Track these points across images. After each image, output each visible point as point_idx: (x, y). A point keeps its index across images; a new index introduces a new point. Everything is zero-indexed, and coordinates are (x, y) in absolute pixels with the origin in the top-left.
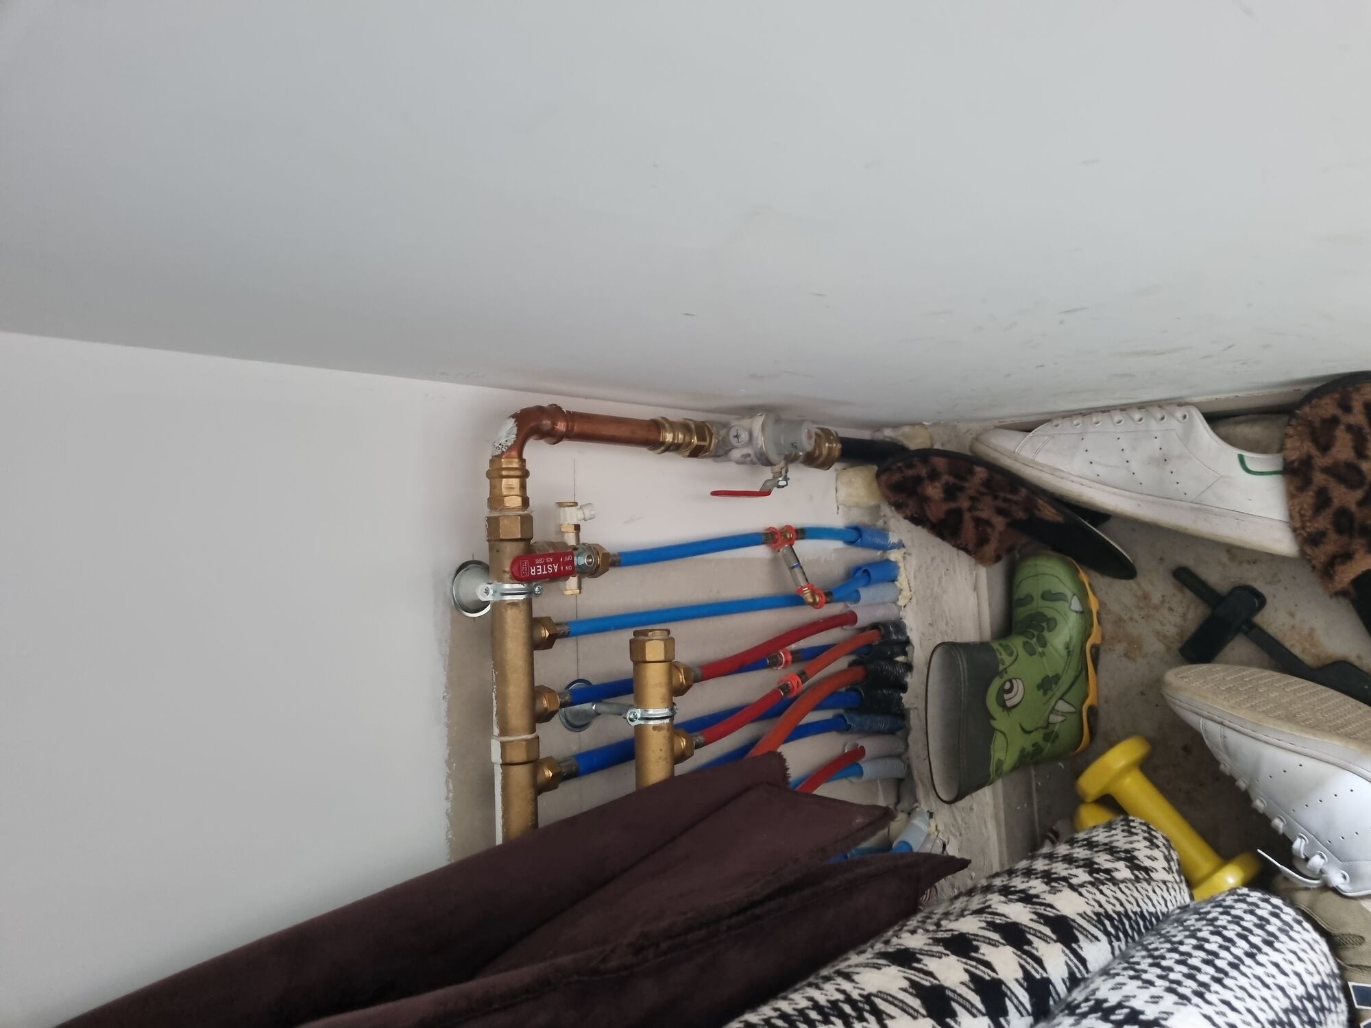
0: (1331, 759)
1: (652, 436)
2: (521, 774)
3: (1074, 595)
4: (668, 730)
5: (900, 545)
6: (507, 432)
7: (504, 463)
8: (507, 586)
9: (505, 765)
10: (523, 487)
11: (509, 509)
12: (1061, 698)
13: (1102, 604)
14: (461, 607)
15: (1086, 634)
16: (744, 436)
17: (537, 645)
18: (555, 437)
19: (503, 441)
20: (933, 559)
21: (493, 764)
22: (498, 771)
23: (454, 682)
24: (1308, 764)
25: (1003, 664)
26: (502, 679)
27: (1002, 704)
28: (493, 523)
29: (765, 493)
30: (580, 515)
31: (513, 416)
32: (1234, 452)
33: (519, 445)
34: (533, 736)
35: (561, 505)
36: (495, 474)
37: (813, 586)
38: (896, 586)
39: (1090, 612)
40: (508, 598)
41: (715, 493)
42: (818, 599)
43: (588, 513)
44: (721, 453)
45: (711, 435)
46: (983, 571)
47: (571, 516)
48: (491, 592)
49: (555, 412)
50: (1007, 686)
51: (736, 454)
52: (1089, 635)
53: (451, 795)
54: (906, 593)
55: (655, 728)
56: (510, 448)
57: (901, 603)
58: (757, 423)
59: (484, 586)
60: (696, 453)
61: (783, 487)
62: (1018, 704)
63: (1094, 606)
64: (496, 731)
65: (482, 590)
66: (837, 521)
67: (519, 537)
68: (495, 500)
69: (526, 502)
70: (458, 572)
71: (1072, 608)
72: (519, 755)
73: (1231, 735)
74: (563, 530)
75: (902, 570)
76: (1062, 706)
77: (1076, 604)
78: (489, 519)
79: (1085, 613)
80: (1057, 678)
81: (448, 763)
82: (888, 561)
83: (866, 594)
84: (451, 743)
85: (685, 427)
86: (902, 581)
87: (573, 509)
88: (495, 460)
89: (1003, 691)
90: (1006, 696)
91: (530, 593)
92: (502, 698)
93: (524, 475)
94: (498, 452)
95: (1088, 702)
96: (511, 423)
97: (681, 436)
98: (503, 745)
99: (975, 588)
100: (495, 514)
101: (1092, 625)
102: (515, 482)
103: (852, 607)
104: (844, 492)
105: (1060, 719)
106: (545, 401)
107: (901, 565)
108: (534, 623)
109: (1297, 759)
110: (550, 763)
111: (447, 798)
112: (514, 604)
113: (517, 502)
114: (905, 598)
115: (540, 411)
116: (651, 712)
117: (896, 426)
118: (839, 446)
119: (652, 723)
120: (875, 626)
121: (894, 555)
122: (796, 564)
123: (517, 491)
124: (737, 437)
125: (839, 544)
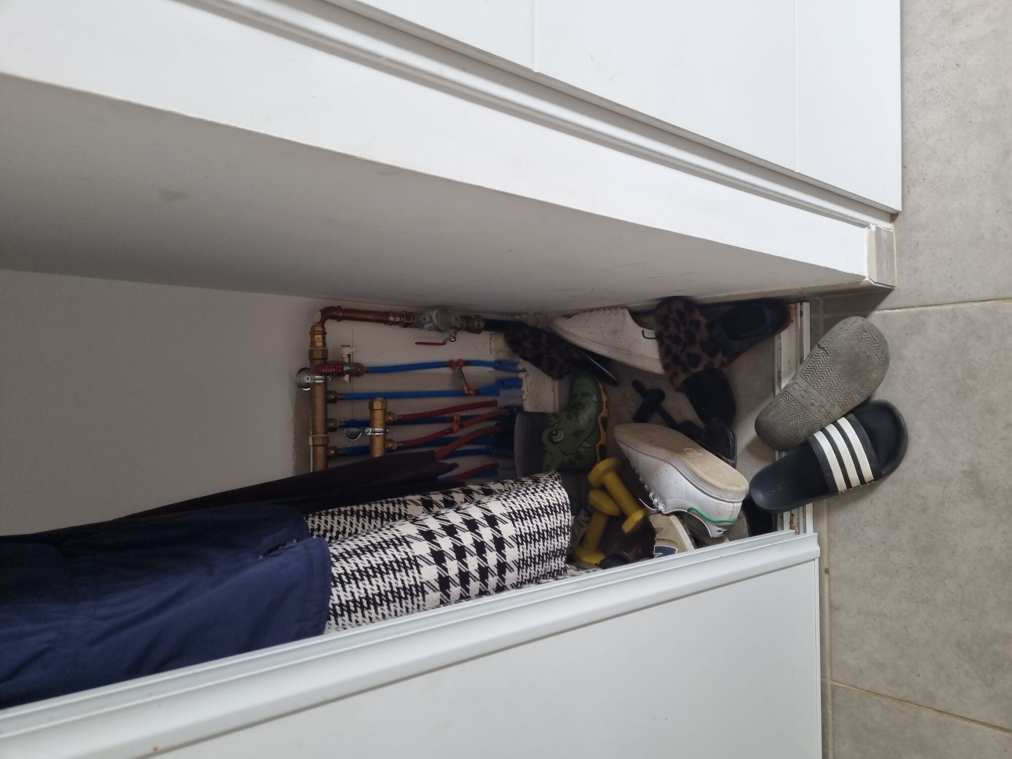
0: (661, 458)
1: (384, 319)
2: (320, 450)
3: (594, 394)
4: (383, 437)
5: (524, 370)
6: (318, 317)
7: (317, 329)
8: (316, 377)
9: (314, 446)
10: (324, 338)
11: (318, 347)
12: (585, 440)
13: (608, 399)
14: (301, 386)
15: (599, 410)
16: (428, 319)
17: (327, 402)
18: (339, 319)
19: (316, 320)
20: (537, 377)
21: (310, 446)
22: (312, 448)
23: (297, 415)
24: (654, 460)
25: (552, 422)
26: (314, 413)
27: (552, 441)
28: (311, 353)
29: (444, 344)
30: (351, 351)
31: (321, 311)
32: (640, 329)
33: (322, 322)
34: (326, 436)
35: (343, 346)
36: (313, 333)
37: (469, 386)
38: (521, 390)
39: (602, 402)
40: (317, 381)
41: (416, 343)
42: (471, 392)
43: (354, 349)
44: (420, 326)
45: (413, 318)
46: (556, 383)
47: (347, 351)
48: (310, 379)
49: (339, 308)
50: (554, 432)
51: (427, 326)
52: (601, 411)
53: (295, 459)
54: (526, 393)
55: (377, 436)
56: (318, 323)
57: (524, 397)
58: (434, 314)
59: (307, 376)
60: (406, 326)
61: (453, 341)
62: (561, 441)
63: (604, 398)
64: (311, 433)
65: (307, 379)
66: (491, 358)
67: (321, 357)
68: (313, 343)
69: (324, 344)
70: (299, 372)
71: (593, 400)
72: (318, 442)
73: (630, 450)
74: (344, 356)
75: (524, 382)
76: (586, 444)
77: (595, 398)
78: (310, 351)
79: (599, 402)
80: (582, 432)
81: (294, 447)
82: (518, 378)
83: (503, 393)
84: (295, 438)
85: (401, 315)
86: (524, 388)
87: (348, 348)
88: (313, 328)
89: (551, 435)
90: (554, 437)
91: (326, 380)
92: (314, 420)
93: (324, 334)
94: (314, 325)
95: (600, 443)
96: (319, 313)
97: (398, 319)
98: (313, 438)
99: (553, 390)
100: (312, 349)
101: (602, 408)
102: (320, 336)
103: (496, 398)
104: (493, 345)
105: (584, 450)
106: (335, 304)
107: (524, 380)
108: (327, 392)
109: (650, 459)
110: (334, 448)
111: (293, 460)
112: (319, 384)
113: (321, 344)
114: (526, 395)
115: (332, 309)
116: (376, 429)
117: (520, 314)
118: (484, 323)
119: (376, 434)
120: (506, 407)
121: (521, 375)
122: (462, 376)
123: (321, 340)
124: (425, 319)
125: (492, 369)
